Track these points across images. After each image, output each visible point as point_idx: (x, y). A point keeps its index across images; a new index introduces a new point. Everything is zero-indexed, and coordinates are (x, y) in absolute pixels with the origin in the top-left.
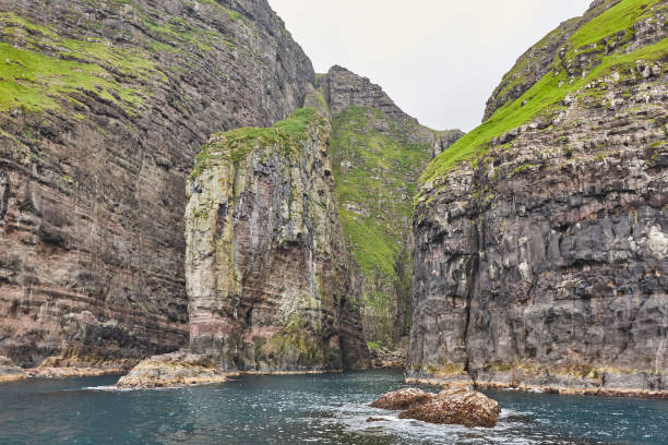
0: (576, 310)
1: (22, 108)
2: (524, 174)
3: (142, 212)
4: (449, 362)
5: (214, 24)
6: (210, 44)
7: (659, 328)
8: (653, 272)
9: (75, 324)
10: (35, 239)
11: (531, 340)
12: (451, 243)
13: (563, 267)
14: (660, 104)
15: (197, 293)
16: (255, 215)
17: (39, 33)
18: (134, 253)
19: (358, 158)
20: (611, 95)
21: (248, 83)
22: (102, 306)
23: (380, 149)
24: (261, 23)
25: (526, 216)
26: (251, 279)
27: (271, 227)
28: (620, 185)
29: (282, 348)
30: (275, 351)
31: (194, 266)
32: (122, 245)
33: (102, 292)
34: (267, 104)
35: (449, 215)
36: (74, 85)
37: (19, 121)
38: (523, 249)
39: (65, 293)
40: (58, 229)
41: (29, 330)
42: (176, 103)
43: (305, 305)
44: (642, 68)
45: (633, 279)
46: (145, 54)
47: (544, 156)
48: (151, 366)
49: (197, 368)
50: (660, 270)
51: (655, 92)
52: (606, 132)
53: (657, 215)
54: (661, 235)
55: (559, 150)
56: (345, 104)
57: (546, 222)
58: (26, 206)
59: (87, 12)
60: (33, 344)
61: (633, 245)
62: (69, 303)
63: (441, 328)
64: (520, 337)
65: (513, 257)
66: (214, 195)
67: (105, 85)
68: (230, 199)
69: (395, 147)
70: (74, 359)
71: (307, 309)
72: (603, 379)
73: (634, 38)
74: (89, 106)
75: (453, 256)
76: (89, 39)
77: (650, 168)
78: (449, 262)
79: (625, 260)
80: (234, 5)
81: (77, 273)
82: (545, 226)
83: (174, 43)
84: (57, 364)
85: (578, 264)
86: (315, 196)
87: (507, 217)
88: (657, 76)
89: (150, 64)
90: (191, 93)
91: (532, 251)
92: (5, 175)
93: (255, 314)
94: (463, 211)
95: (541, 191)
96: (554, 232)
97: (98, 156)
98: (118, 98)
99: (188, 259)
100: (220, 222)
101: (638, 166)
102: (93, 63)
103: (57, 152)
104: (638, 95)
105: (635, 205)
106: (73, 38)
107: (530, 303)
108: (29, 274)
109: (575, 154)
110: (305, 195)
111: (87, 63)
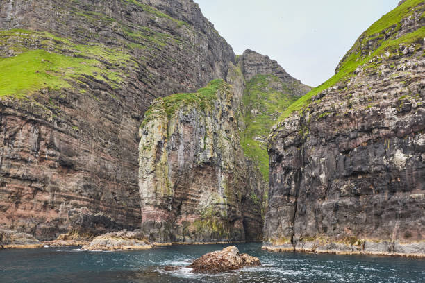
0: (351, 203)
1: (49, 88)
2: (324, 118)
3: (123, 146)
4: (283, 236)
5: (168, 29)
6: (165, 42)
7: (397, 213)
8: (396, 179)
9: (76, 215)
10: (57, 165)
11: (325, 222)
12: (286, 162)
13: (346, 177)
14: (410, 71)
15: (145, 195)
16: (182, 147)
17: (62, 42)
18: (118, 171)
19: (262, 107)
20: (383, 66)
21: (189, 65)
22: (99, 203)
23: (276, 101)
24: (198, 27)
25: (325, 145)
26: (180, 186)
27: (192, 154)
28: (379, 124)
29: (200, 228)
30: (196, 230)
31: (143, 179)
32: (110, 166)
33: (98, 195)
34: (203, 76)
35: (285, 145)
36: (81, 72)
37: (46, 96)
38: (322, 166)
39: (76, 196)
40: (70, 158)
41: (54, 219)
42: (144, 79)
43: (215, 201)
44: (403, 49)
45: (384, 183)
46: (125, 51)
47: (336, 108)
48: (103, 239)
49: (133, 241)
50: (400, 177)
51: (409, 64)
52: (375, 91)
53: (401, 143)
54: (402, 155)
55: (345, 103)
56: (254, 74)
57: (337, 149)
58: (51, 145)
59: (91, 28)
60: (57, 227)
61: (385, 162)
62: (78, 202)
63: (279, 215)
64: (319, 220)
65: (317, 170)
66: (155, 136)
67: (99, 71)
68: (165, 138)
69: (286, 99)
70: (76, 235)
71: (217, 204)
72: (364, 246)
73: (401, 29)
74: (89, 85)
75: (287, 170)
76: (92, 44)
77: (399, 112)
78: (285, 174)
79: (380, 172)
80: (181, 17)
81: (82, 184)
82: (336, 151)
83: (143, 43)
84: (65, 239)
85: (355, 174)
86: (223, 133)
87: (315, 145)
88: (412, 53)
89: (127, 57)
90: (153, 73)
91: (328, 167)
92: (38, 128)
93: (183, 207)
94: (292, 142)
95: (334, 129)
96: (341, 154)
97: (94, 114)
98: (107, 79)
99: (140, 175)
100: (159, 152)
101: (391, 111)
102: (93, 58)
103: (69, 113)
104: (399, 66)
105: (388, 137)
106: (82, 44)
107: (326, 199)
108: (53, 186)
109: (353, 106)
110: (215, 133)
111: (89, 58)
